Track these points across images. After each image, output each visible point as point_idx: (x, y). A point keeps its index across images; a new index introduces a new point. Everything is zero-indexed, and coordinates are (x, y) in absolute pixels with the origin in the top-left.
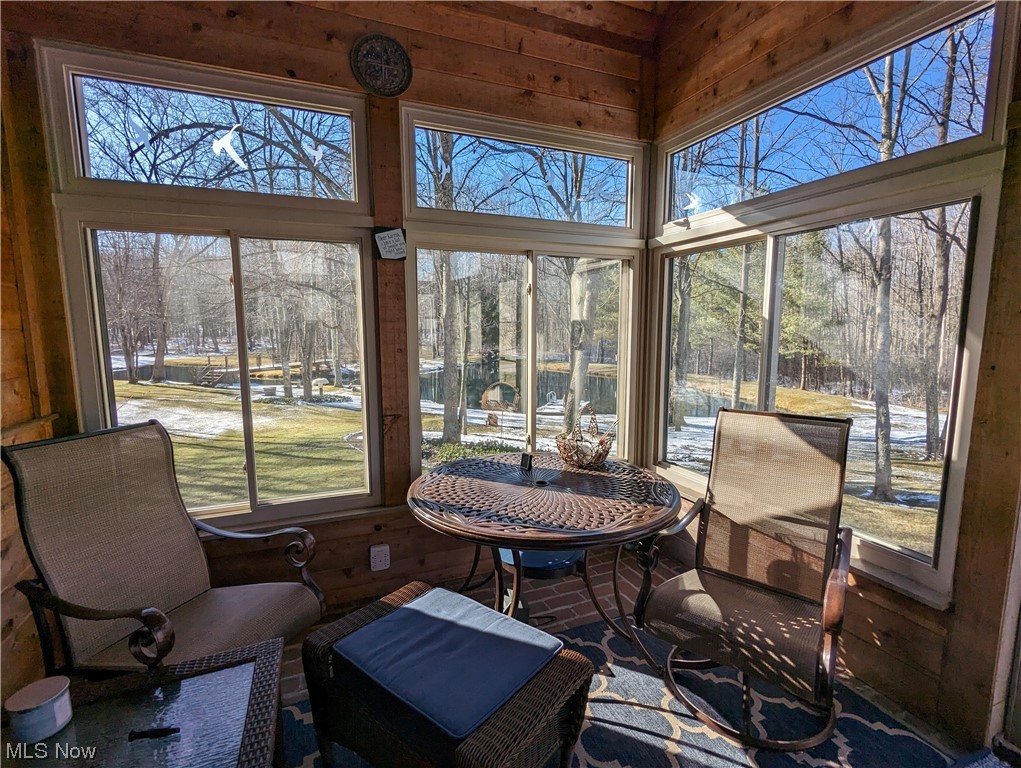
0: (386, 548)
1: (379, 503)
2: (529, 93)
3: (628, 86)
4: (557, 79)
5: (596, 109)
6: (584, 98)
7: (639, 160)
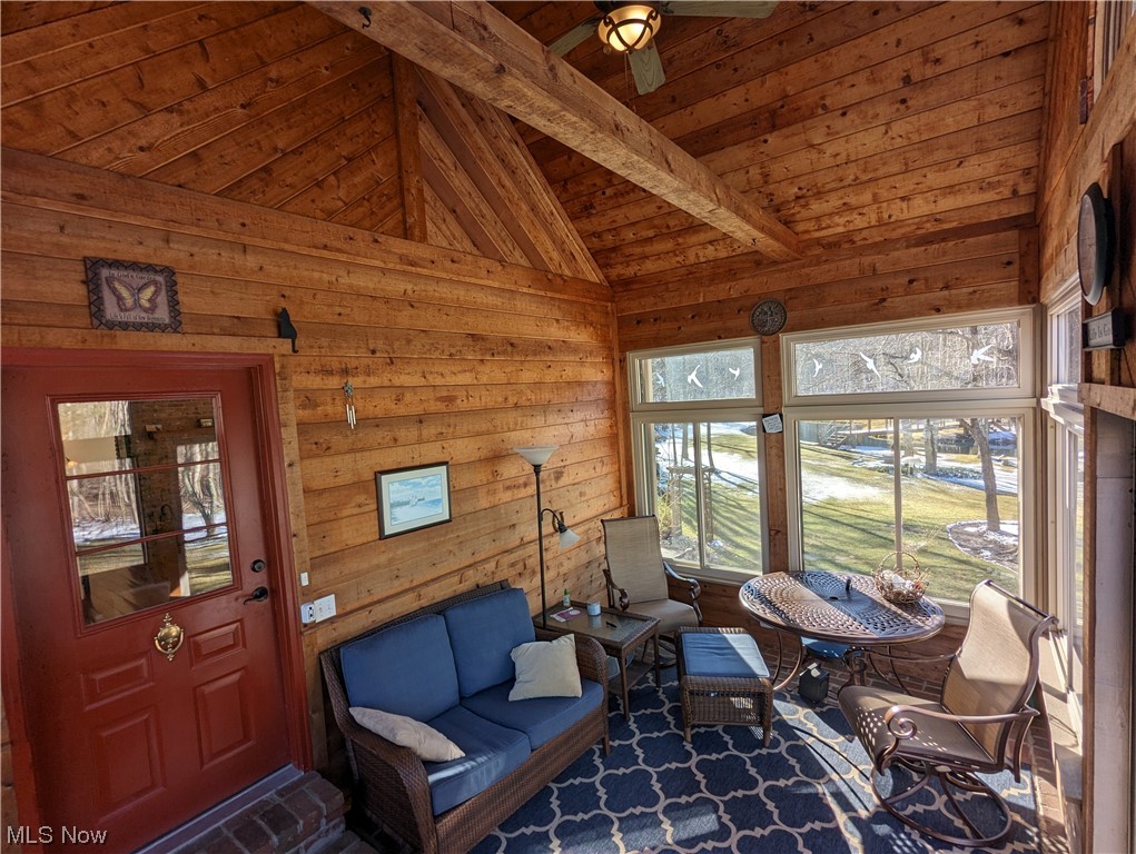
2: (883, 300)
3: (1001, 261)
4: (910, 282)
5: (960, 292)
6: (943, 288)
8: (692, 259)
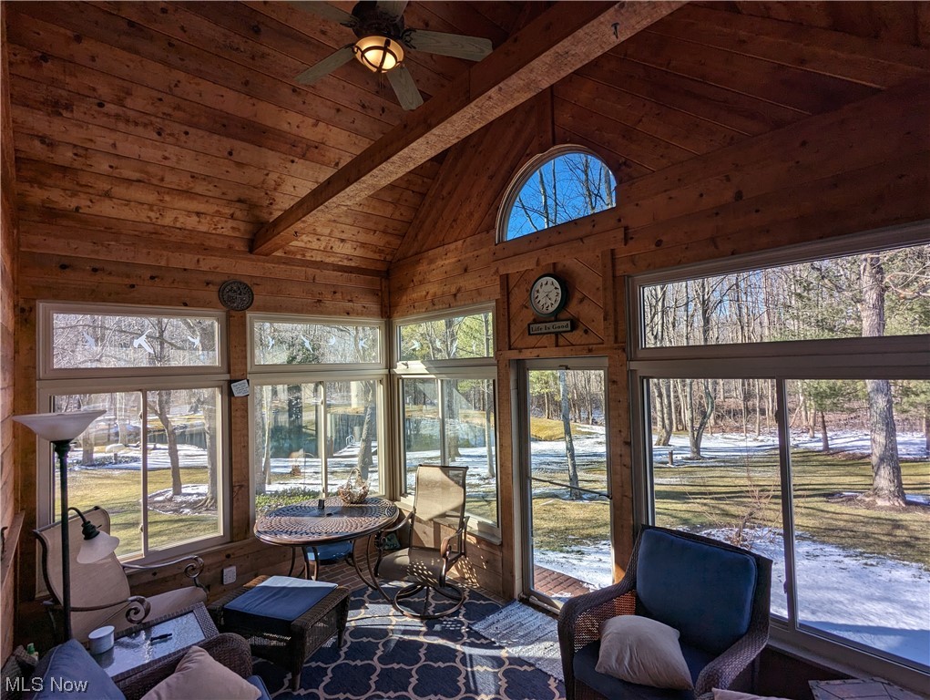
0: (234, 568)
1: (229, 540)
2: (319, 301)
3: (374, 293)
4: (335, 293)
5: (358, 306)
6: (350, 301)
7: (384, 329)
8: (168, 220)
